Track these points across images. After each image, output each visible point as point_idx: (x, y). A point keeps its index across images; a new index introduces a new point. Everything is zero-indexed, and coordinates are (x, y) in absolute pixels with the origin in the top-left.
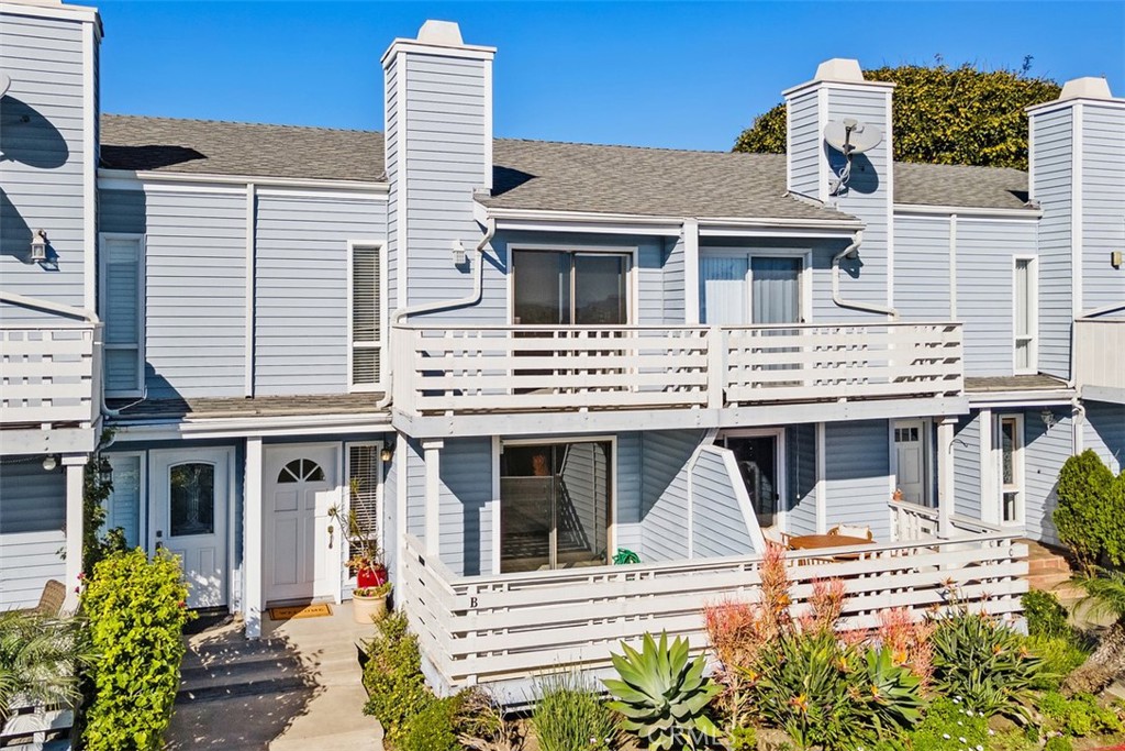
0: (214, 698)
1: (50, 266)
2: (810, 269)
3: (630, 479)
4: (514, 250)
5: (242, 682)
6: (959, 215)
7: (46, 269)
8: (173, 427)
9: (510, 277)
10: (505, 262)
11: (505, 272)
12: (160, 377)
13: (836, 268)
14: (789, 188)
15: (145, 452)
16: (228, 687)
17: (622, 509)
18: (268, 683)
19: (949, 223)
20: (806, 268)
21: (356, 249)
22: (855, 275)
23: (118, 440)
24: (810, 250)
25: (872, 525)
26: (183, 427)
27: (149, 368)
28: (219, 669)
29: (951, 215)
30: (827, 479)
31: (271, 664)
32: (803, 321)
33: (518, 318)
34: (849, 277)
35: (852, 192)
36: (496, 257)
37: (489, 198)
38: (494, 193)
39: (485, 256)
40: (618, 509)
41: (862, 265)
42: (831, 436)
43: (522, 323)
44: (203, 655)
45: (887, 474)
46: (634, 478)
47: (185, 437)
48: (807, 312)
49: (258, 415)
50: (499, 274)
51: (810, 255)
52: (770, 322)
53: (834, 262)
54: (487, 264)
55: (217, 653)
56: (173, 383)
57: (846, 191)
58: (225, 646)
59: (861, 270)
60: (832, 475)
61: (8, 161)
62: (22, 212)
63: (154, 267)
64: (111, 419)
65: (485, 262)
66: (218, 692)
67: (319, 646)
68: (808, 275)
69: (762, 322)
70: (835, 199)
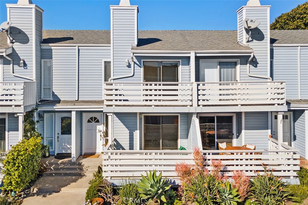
0: (59, 176)
1: (25, 68)
2: (239, 65)
3: (184, 126)
4: (143, 61)
5: (66, 172)
6: (301, 46)
7: (24, 68)
8: (52, 107)
9: (142, 69)
10: (141, 65)
11: (141, 67)
12: (56, 95)
13: (248, 65)
14: (238, 41)
15: (54, 113)
16: (63, 173)
17: (182, 135)
18: (72, 173)
19: (297, 49)
20: (238, 65)
21: (105, 62)
22: (256, 67)
23: (40, 110)
24: (239, 59)
25: (256, 145)
26: (55, 107)
27: (53, 93)
28: (63, 169)
29: (298, 46)
30: (245, 130)
31: (75, 169)
32: (237, 81)
33: (145, 80)
34: (253, 67)
35: (254, 41)
36: (138, 63)
37: (136, 47)
38: (138, 45)
39: (135, 63)
40: (180, 135)
41: (258, 63)
42: (246, 117)
43: (146, 81)
44: (61, 165)
45: (268, 129)
46: (185, 126)
47: (56, 110)
48: (238, 78)
49: (74, 105)
50: (139, 68)
51: (239, 61)
52: (227, 81)
53: (248, 63)
54: (136, 65)
55: (64, 164)
56: (59, 96)
57: (252, 41)
58: (66, 163)
59: (258, 65)
60: (246, 129)
61: (16, 43)
62: (19, 55)
63: (54, 68)
64: (39, 105)
65: (135, 65)
66: (60, 174)
67: (89, 165)
68: (238, 67)
69: (224, 81)
70: (248, 43)
